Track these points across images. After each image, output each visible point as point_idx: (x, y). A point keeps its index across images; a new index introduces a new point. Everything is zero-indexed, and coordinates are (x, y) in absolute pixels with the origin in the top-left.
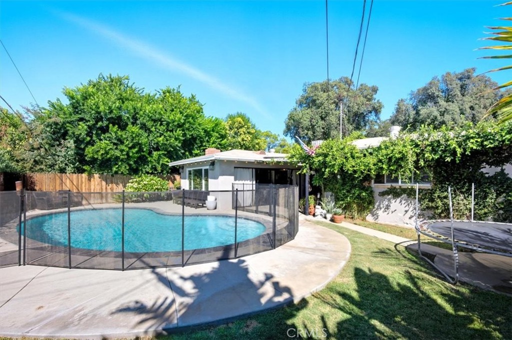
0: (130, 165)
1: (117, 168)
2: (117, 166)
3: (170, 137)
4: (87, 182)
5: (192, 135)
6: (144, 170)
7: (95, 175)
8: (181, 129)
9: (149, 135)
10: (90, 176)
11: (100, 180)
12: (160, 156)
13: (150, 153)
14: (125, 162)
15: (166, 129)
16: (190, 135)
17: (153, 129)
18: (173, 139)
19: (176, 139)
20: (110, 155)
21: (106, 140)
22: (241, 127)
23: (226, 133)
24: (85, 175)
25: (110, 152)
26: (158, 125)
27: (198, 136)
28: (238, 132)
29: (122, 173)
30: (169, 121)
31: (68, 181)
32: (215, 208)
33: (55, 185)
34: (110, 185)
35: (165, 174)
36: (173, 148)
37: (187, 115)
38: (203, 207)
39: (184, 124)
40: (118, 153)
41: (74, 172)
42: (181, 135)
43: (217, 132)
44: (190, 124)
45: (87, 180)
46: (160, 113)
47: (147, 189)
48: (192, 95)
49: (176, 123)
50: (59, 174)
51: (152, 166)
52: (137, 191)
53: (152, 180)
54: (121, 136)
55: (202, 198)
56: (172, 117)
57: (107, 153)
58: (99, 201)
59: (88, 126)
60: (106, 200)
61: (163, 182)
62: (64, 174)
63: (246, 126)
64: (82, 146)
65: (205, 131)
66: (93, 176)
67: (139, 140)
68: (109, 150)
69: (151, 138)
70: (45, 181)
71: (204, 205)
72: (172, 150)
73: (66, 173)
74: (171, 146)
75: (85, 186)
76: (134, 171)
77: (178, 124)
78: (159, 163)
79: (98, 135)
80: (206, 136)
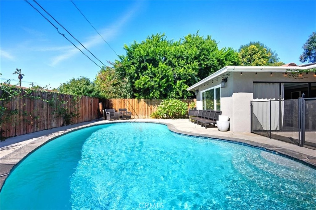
0: (161, 92)
1: (152, 94)
2: (153, 93)
3: (189, 68)
4: (137, 104)
5: (207, 65)
6: (170, 95)
7: (141, 99)
8: (197, 61)
9: (174, 69)
10: (139, 100)
11: (144, 102)
12: (182, 84)
13: (175, 83)
14: (157, 90)
15: (186, 62)
16: (205, 65)
17: (176, 64)
18: (191, 69)
19: (193, 69)
20: (148, 85)
21: (146, 75)
22: (254, 54)
23: (239, 61)
24: (136, 100)
25: (148, 83)
26: (180, 60)
27: (212, 65)
28: (252, 58)
29: (156, 97)
30: (188, 56)
31: (128, 103)
32: (228, 130)
33: (122, 106)
34: (150, 106)
35: (186, 98)
36: (190, 77)
37: (203, 48)
38: (214, 126)
39: (200, 56)
40: (153, 84)
41: (131, 98)
42: (197, 65)
43: (230, 61)
44: (205, 56)
45: (137, 103)
46: (182, 52)
47: (171, 109)
48: (208, 36)
49: (193, 57)
50: (123, 99)
51: (176, 92)
52: (163, 110)
53: (176, 102)
54: (155, 71)
55: (214, 118)
56: (190, 52)
57: (146, 84)
58: (144, 117)
59: (136, 67)
60: (148, 116)
61: (184, 104)
62: (126, 99)
63: (260, 52)
64: (133, 81)
65: (219, 60)
66: (141, 100)
67: (166, 73)
68: (147, 82)
69: (175, 71)
70: (117, 104)
71: (216, 125)
72: (191, 78)
73: (127, 98)
74: (189, 75)
75: (136, 107)
76: (164, 96)
77: (195, 57)
78: (180, 90)
79: (142, 72)
80: (220, 64)
